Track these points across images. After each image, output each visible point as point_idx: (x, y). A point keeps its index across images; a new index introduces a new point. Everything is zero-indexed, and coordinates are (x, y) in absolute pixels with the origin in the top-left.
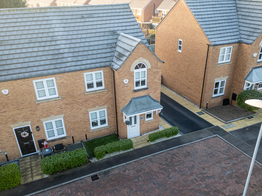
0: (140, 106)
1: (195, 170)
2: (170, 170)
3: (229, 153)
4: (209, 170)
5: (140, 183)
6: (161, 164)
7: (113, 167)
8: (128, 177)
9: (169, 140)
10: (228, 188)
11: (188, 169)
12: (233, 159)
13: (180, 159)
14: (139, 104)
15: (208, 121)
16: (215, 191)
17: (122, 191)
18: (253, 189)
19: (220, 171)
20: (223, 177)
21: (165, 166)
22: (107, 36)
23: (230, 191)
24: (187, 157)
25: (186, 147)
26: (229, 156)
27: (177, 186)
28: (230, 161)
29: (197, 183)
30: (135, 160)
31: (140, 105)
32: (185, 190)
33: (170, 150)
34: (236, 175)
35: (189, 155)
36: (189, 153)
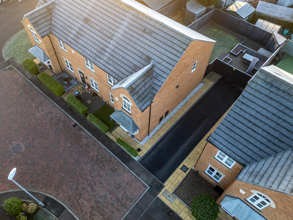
0: (122, 119)
1: (97, 179)
2: (93, 163)
3: (125, 200)
4: (99, 188)
5: (76, 150)
6: (97, 155)
7: (86, 131)
8: (80, 142)
10: (86, 201)
11: (97, 174)
12: (119, 203)
13: (106, 166)
14: (123, 118)
16: (80, 194)
17: (68, 143)
18: (88, 218)
19: (101, 195)
20: (96, 197)
21: (96, 159)
23: (83, 203)
24: (110, 170)
25: (123, 167)
26: (121, 200)
27: (79, 170)
28: (115, 201)
29: (85, 182)
30: (96, 139)
31: (123, 119)
32: (77, 176)
33: (115, 157)
34: (100, 206)
35: (113, 171)
36: (116, 170)
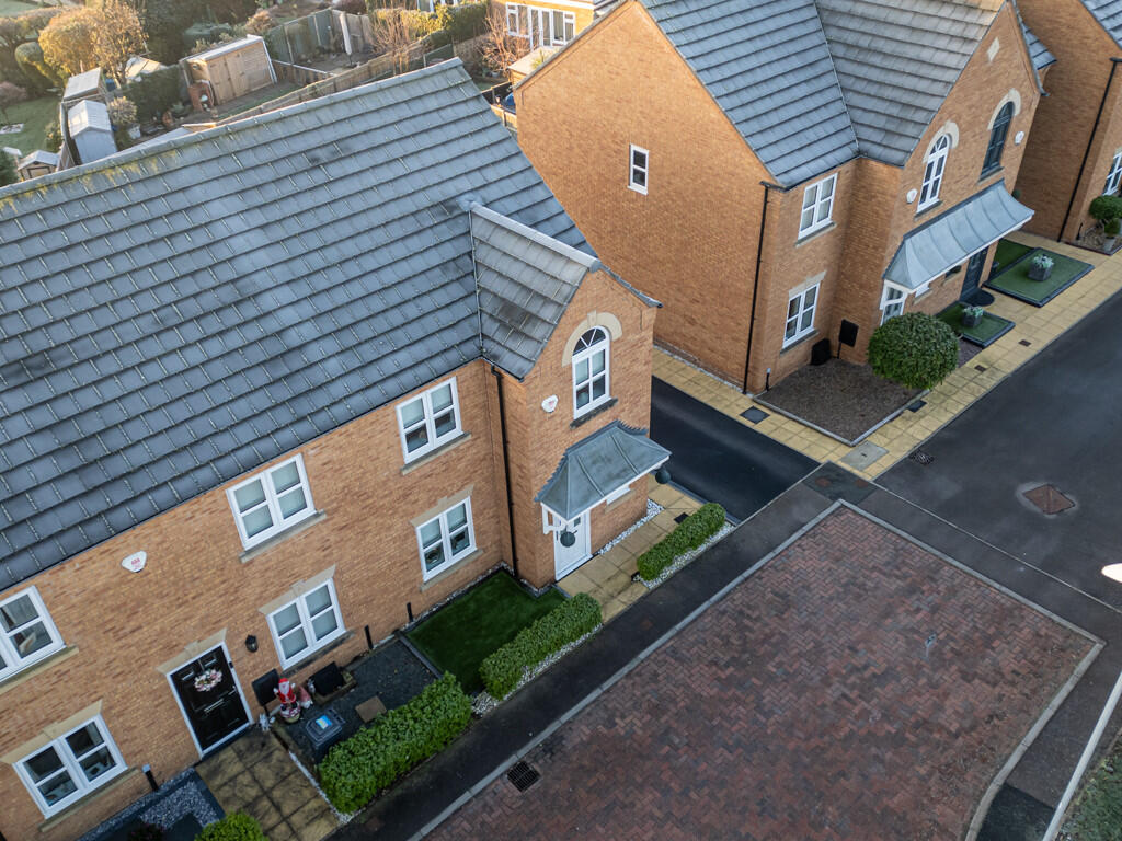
0: (599, 471)
1: (831, 663)
2: (754, 680)
3: (905, 569)
4: (873, 652)
5: (684, 758)
6: (714, 663)
7: (565, 718)
8: (635, 745)
9: (700, 557)
10: (947, 703)
11: (808, 664)
12: (924, 588)
13: (767, 630)
14: (594, 463)
15: (790, 444)
16: (917, 726)
17: (639, 806)
18: (1015, 691)
19: (904, 645)
20: (919, 667)
21: (731, 669)
22: (429, 231)
23: (956, 712)
24: (785, 616)
25: (766, 573)
26: (909, 580)
27: (799, 738)
28: (918, 600)
29: (856, 710)
30: (625, 670)
31: (599, 465)
32: (831, 744)
33: (722, 599)
34: (952, 650)
35: (789, 606)
36: (784, 596)
